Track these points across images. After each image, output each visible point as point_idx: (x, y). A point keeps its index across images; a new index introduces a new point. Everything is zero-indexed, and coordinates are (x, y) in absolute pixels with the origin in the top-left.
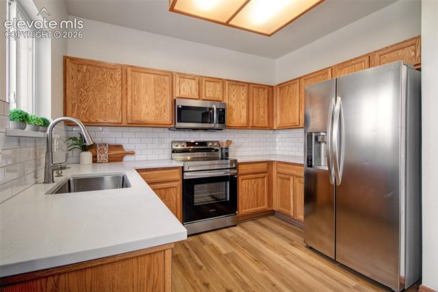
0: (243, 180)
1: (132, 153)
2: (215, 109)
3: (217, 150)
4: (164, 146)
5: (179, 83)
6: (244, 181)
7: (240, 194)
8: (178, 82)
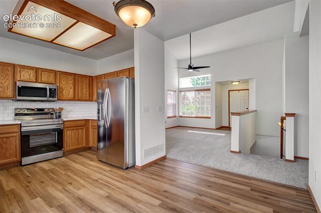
0: (67, 130)
2: (48, 89)
3: (52, 114)
4: (8, 111)
5: (20, 72)
6: (68, 132)
7: (66, 139)
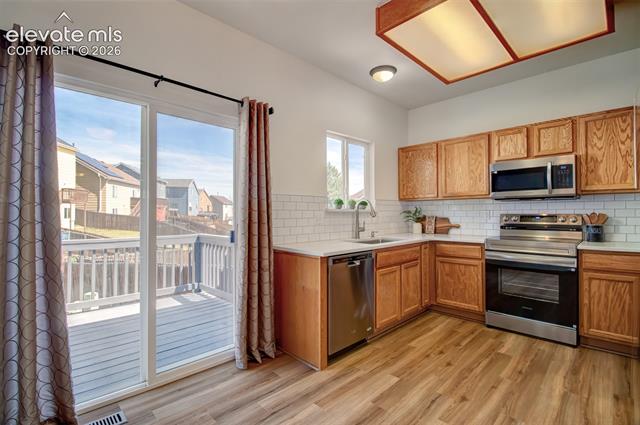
1: (458, 227)
2: (549, 167)
3: (579, 229)
4: (493, 220)
5: (499, 144)
6: (595, 282)
8: (496, 141)
